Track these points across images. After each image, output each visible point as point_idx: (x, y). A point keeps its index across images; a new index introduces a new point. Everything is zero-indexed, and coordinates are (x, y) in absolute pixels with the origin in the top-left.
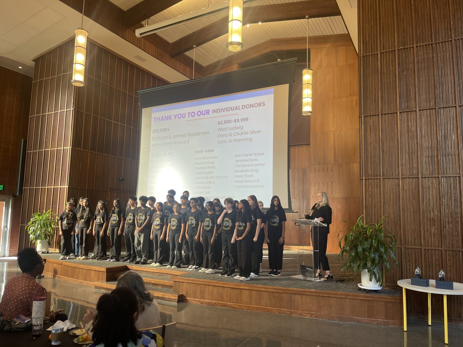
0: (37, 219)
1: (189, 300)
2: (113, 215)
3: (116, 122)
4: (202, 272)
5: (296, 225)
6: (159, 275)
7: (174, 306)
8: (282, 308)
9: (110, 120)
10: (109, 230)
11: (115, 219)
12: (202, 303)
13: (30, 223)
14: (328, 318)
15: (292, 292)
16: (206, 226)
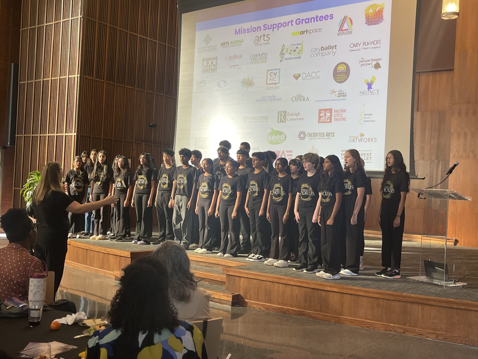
0: (36, 181)
1: (249, 304)
2: (140, 177)
3: (143, 37)
4: (269, 264)
5: (420, 197)
6: (206, 266)
7: (226, 311)
8: (391, 323)
9: (134, 34)
10: (134, 199)
11: (143, 183)
12: (267, 309)
13: (27, 185)
14: (464, 342)
15: (409, 299)
16: (275, 196)
